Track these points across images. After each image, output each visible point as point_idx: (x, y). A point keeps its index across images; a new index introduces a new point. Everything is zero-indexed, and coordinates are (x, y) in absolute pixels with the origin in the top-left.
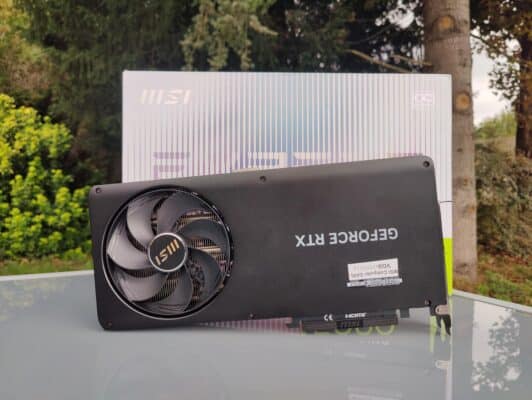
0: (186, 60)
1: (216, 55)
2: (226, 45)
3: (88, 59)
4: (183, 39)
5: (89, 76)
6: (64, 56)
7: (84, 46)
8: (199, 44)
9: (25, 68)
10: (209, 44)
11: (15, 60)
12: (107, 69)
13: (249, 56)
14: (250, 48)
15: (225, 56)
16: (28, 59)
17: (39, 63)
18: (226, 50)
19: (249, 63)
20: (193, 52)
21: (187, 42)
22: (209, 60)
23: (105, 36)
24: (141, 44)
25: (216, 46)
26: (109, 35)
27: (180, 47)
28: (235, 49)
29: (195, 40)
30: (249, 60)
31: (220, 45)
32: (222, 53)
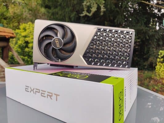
0: (84, 9)
1: (93, 7)
2: (97, 3)
3: (57, 11)
4: (83, 2)
5: (57, 16)
6: (50, 11)
7: (56, 7)
8: (88, 4)
9: (41, 15)
10: (91, 3)
11: (38, 13)
12: (62, 14)
13: (104, 6)
14: (104, 4)
15: (96, 7)
16: (42, 12)
17: (44, 13)
18: (97, 5)
19: (104, 9)
20: (86, 7)
21: (85, 3)
22: (91, 9)
23: (61, 4)
24: (72, 5)
25: (93, 4)
26: (62, 3)
27: (83, 5)
28: (100, 5)
29: (87, 3)
30: (104, 8)
31: (94, 4)
32: (95, 6)
